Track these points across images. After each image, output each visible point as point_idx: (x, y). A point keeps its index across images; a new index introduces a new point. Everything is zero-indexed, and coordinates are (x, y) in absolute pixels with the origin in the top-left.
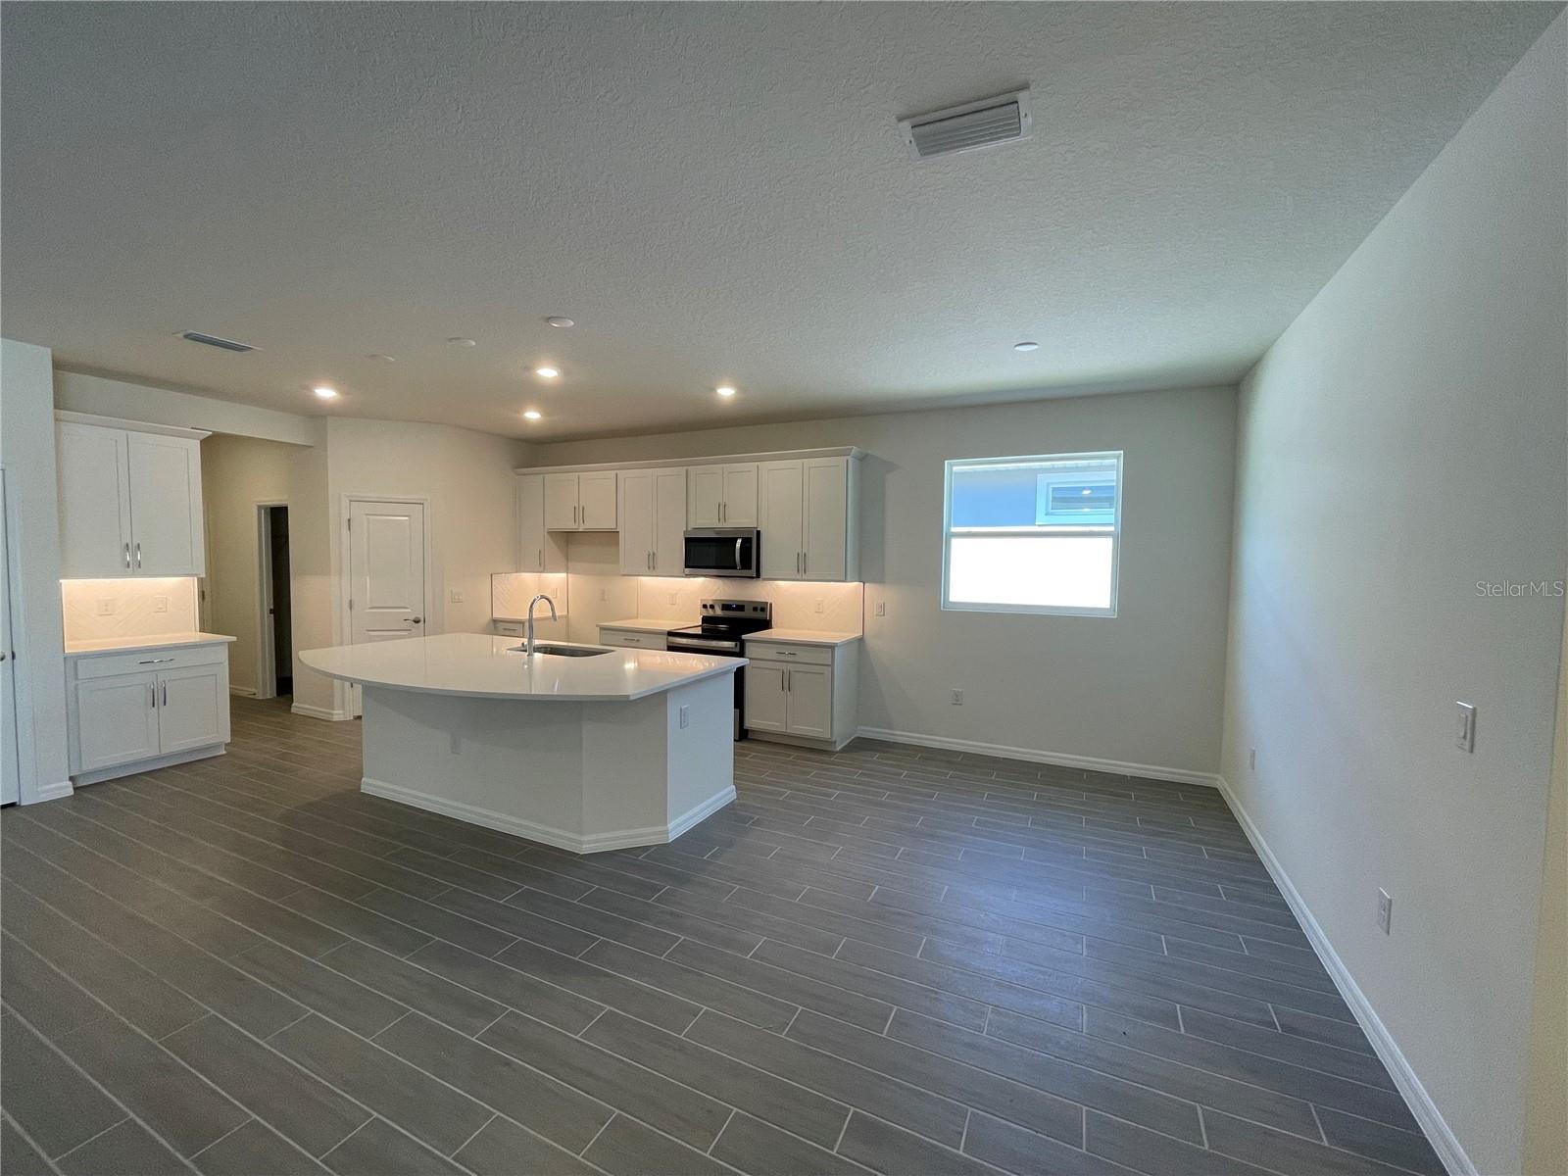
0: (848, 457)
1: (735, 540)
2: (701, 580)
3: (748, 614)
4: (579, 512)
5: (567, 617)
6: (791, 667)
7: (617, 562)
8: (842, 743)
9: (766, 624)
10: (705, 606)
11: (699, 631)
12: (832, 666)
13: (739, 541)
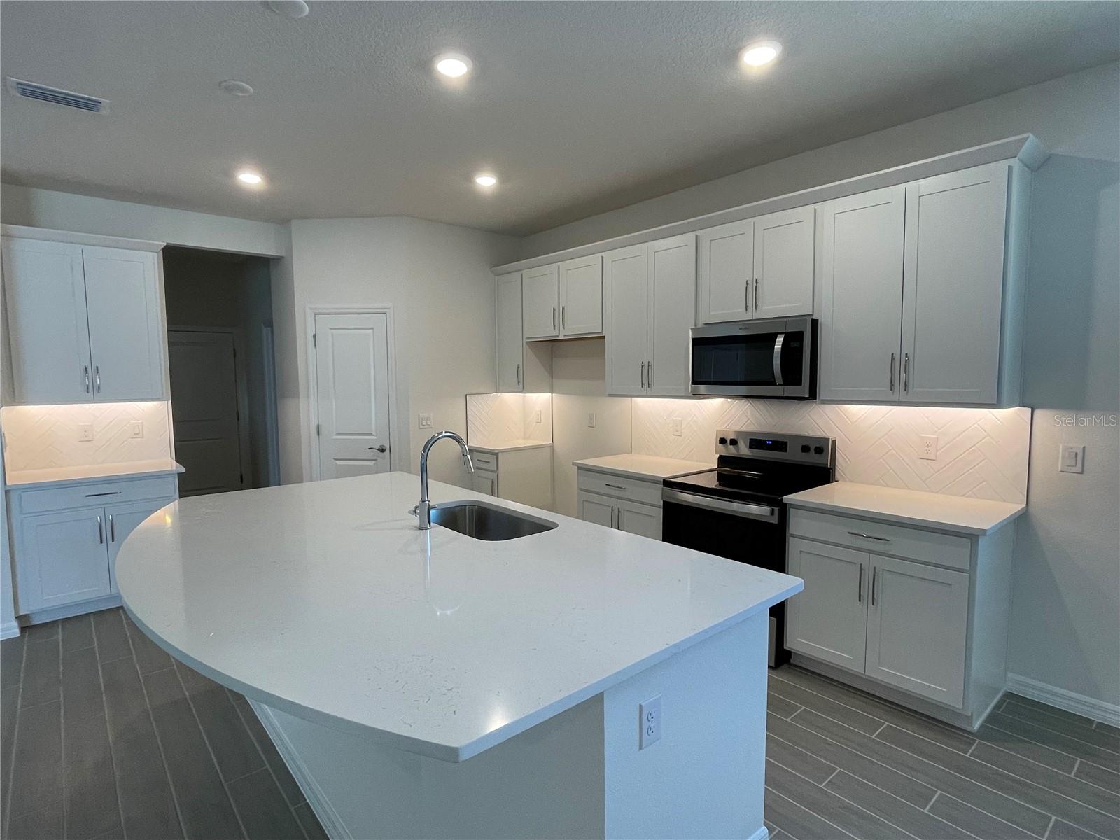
0: (1015, 163)
1: (772, 338)
2: (717, 402)
3: (793, 455)
4: (559, 314)
5: (552, 447)
6: (877, 561)
7: (602, 377)
8: (979, 716)
9: (824, 475)
10: (723, 441)
11: (711, 482)
12: (972, 571)
13: (780, 339)
